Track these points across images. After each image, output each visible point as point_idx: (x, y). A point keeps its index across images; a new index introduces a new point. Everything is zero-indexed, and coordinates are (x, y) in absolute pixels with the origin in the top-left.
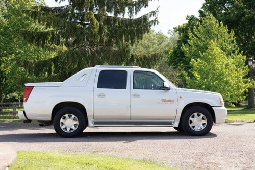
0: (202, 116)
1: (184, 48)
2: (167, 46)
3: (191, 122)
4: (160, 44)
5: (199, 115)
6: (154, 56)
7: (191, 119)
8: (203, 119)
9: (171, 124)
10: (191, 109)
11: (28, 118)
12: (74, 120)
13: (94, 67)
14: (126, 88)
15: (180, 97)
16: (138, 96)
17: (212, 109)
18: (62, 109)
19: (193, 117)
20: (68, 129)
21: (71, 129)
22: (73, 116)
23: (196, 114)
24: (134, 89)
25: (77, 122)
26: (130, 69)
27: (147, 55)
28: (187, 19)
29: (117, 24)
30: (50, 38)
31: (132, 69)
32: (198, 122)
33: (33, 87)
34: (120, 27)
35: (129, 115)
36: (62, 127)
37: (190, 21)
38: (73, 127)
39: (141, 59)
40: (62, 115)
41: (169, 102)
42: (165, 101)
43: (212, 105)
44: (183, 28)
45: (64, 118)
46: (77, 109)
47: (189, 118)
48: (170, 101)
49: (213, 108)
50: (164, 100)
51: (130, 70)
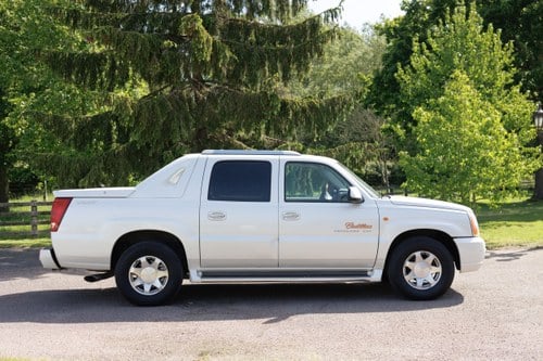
0: (432, 257)
1: (401, 74)
2: (362, 58)
3: (408, 270)
4: (346, 54)
5: (424, 257)
6: (333, 102)
7: (408, 264)
8: (434, 264)
9: (367, 275)
10: (409, 243)
11: (62, 265)
12: (159, 268)
14: (268, 200)
15: (386, 219)
16: (294, 216)
17: (454, 244)
18: (132, 247)
19: (413, 260)
20: (147, 288)
21: (153, 288)
22: (158, 261)
23: (418, 254)
24: (286, 201)
25: (165, 273)
26: (277, 157)
27: (316, 101)
28: (403, 9)
29: (252, 37)
30: (107, 67)
31: (282, 157)
32: (423, 271)
33: (71, 199)
34: (258, 43)
35: (276, 258)
36: (134, 285)
37: (409, 12)
38: (158, 284)
39: (304, 110)
40: (133, 259)
41: (361, 230)
42: (353, 226)
43: (452, 235)
44: (395, 29)
45: (139, 266)
46: (165, 246)
47: (403, 263)
48: (364, 226)
49: (455, 240)
50: (350, 226)
51: (278, 159)
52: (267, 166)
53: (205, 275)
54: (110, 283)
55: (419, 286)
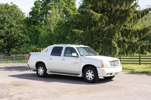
0: (92, 72)
3: (87, 75)
7: (87, 73)
13: (53, 45)
14: (61, 56)
15: (82, 61)
16: (64, 60)
17: (96, 69)
20: (41, 74)
22: (42, 68)
23: (89, 71)
24: (64, 56)
25: (43, 71)
31: (66, 46)
33: (31, 54)
35: (61, 69)
36: (39, 73)
40: (39, 67)
43: (96, 67)
45: (39, 69)
48: (77, 63)
51: (64, 46)
52: (62, 48)
53: (51, 72)
54: (35, 72)
55: (89, 79)
